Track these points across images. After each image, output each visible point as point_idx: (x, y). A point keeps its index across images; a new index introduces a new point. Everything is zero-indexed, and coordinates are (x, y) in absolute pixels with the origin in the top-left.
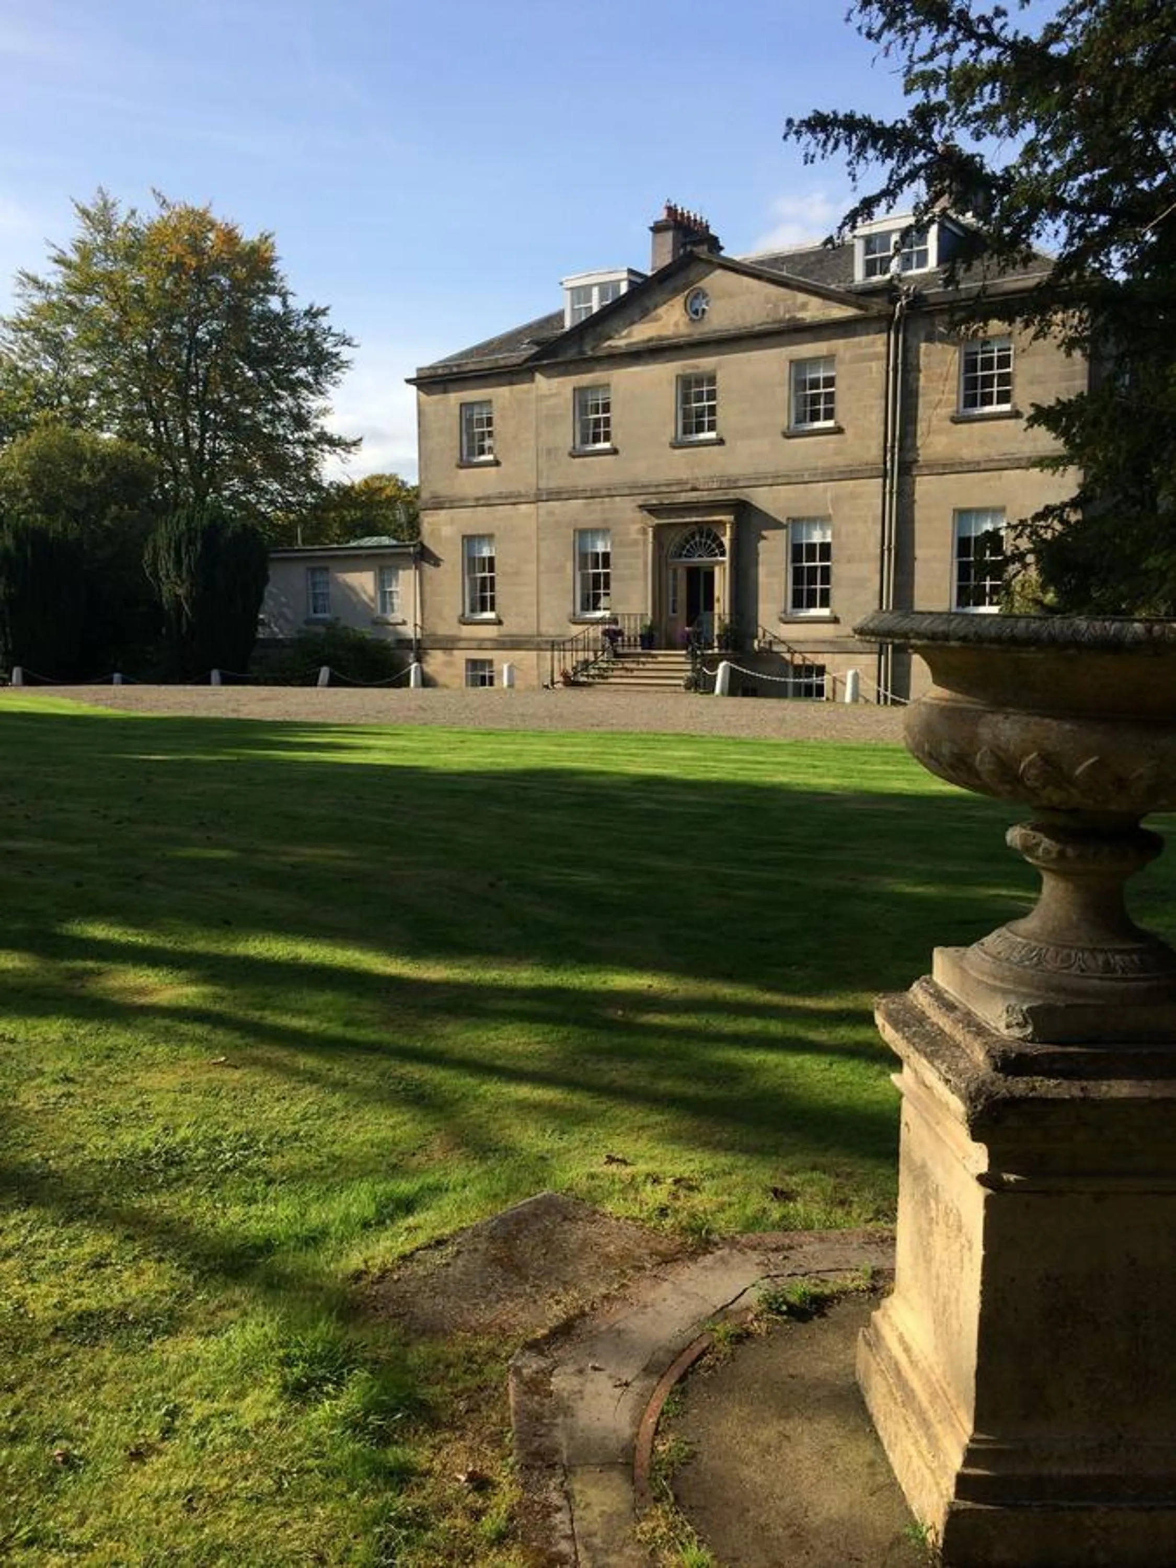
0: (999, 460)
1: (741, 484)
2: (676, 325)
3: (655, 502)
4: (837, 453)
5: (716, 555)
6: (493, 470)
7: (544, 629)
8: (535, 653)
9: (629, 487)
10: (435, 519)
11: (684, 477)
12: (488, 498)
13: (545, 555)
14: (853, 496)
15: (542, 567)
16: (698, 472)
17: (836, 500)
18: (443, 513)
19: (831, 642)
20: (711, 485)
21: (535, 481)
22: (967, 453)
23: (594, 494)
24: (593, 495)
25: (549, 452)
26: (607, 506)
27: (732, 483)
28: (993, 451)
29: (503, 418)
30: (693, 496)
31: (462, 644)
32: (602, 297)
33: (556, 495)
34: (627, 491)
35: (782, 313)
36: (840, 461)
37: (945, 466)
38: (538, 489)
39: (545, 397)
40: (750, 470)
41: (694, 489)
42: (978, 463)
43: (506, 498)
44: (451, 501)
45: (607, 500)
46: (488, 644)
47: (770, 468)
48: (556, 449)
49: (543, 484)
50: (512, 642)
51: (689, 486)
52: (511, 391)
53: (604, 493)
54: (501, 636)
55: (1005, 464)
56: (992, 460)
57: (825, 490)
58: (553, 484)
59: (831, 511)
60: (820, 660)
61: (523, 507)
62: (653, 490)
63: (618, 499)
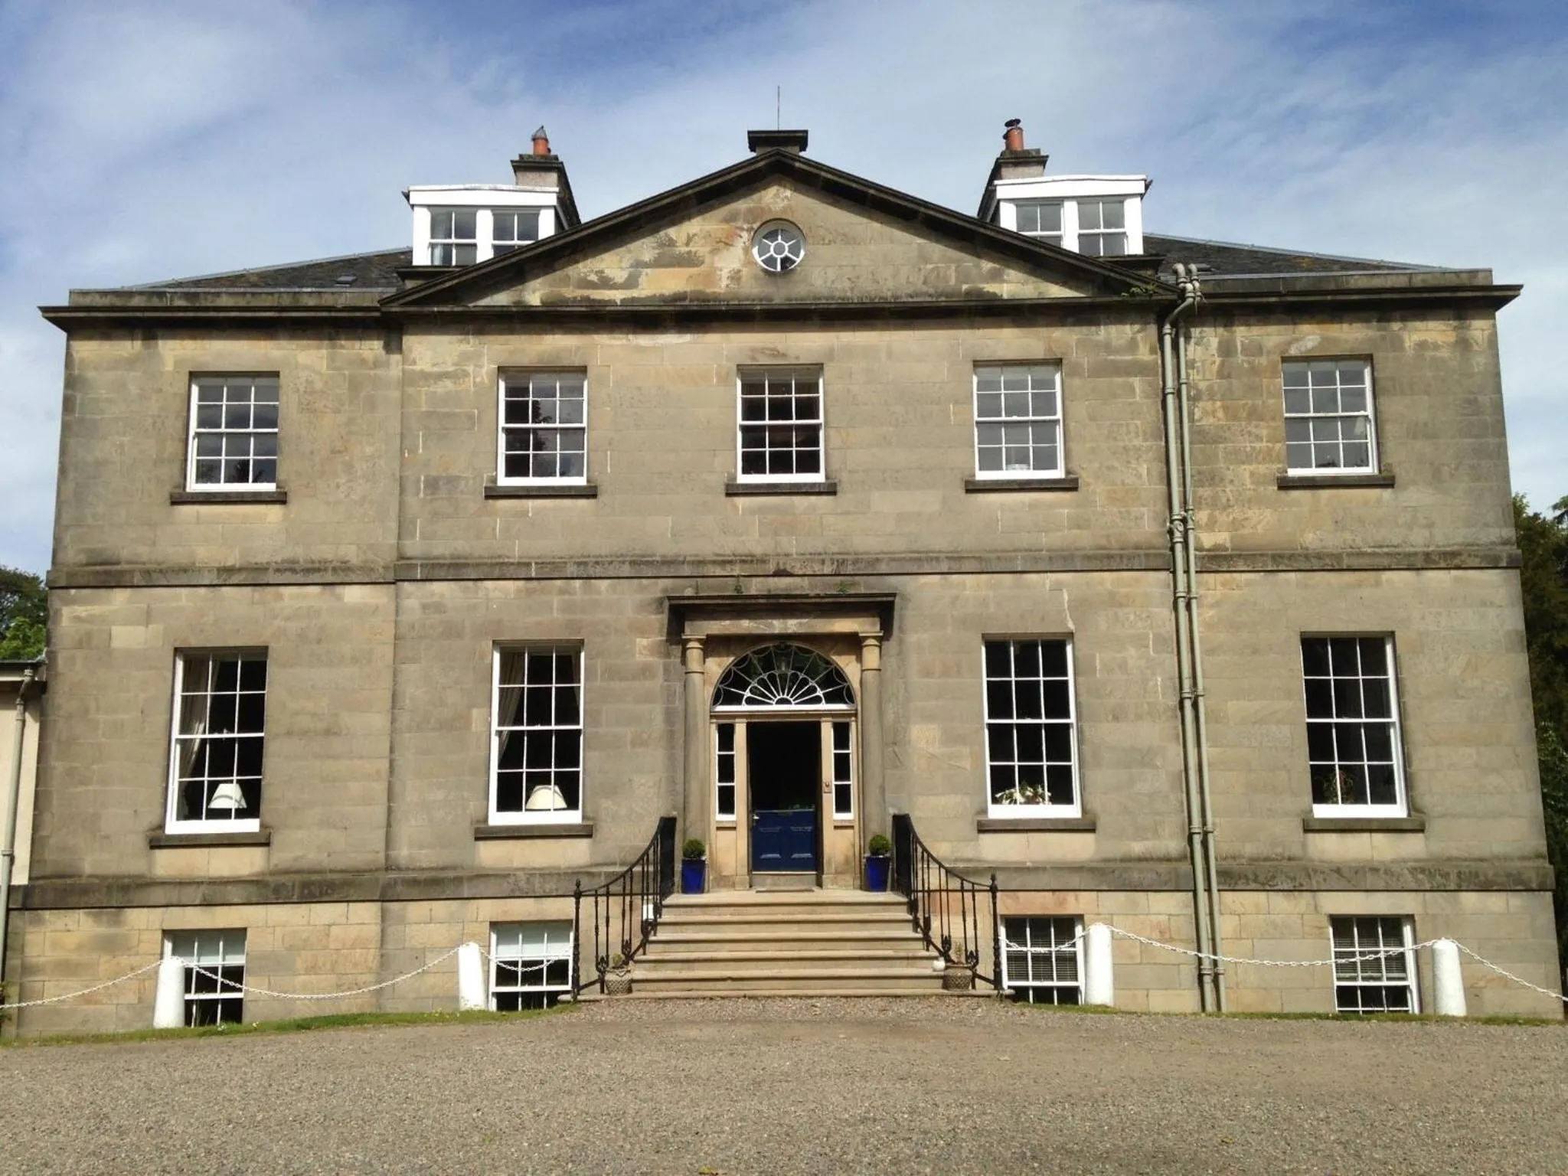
0: (1374, 554)
1: (883, 568)
2: (735, 277)
3: (689, 592)
4: (1078, 524)
5: (817, 700)
6: (274, 512)
7: (403, 853)
8: (375, 907)
9: (632, 563)
10: (96, 610)
11: (758, 550)
12: (262, 569)
13: (414, 691)
14: (1114, 601)
15: (404, 719)
16: (791, 545)
17: (1082, 606)
18: (120, 598)
19: (1092, 870)
20: (817, 569)
21: (393, 541)
22: (1311, 539)
23: (546, 573)
24: (548, 571)
25: (433, 485)
26: (579, 597)
27: (869, 565)
28: (1362, 539)
29: (307, 409)
30: (781, 584)
31: (158, 895)
32: (501, 231)
33: (455, 570)
34: (626, 570)
35: (953, 282)
36: (1085, 539)
37: (1275, 558)
38: (402, 557)
39: (426, 376)
40: (899, 545)
41: (780, 573)
42: (1338, 557)
43: (308, 571)
44: (148, 572)
45: (578, 583)
46: (234, 893)
47: (939, 542)
48: (452, 481)
49: (415, 546)
50: (305, 885)
51: (771, 568)
52: (332, 359)
53: (571, 570)
54: (273, 873)
55: (1386, 562)
56: (1361, 554)
57: (1058, 587)
58: (442, 548)
59: (1071, 626)
60: (1072, 905)
61: (353, 595)
62: (687, 570)
63: (604, 584)
